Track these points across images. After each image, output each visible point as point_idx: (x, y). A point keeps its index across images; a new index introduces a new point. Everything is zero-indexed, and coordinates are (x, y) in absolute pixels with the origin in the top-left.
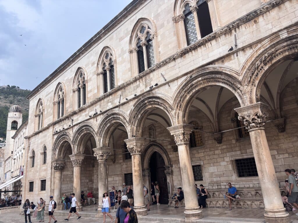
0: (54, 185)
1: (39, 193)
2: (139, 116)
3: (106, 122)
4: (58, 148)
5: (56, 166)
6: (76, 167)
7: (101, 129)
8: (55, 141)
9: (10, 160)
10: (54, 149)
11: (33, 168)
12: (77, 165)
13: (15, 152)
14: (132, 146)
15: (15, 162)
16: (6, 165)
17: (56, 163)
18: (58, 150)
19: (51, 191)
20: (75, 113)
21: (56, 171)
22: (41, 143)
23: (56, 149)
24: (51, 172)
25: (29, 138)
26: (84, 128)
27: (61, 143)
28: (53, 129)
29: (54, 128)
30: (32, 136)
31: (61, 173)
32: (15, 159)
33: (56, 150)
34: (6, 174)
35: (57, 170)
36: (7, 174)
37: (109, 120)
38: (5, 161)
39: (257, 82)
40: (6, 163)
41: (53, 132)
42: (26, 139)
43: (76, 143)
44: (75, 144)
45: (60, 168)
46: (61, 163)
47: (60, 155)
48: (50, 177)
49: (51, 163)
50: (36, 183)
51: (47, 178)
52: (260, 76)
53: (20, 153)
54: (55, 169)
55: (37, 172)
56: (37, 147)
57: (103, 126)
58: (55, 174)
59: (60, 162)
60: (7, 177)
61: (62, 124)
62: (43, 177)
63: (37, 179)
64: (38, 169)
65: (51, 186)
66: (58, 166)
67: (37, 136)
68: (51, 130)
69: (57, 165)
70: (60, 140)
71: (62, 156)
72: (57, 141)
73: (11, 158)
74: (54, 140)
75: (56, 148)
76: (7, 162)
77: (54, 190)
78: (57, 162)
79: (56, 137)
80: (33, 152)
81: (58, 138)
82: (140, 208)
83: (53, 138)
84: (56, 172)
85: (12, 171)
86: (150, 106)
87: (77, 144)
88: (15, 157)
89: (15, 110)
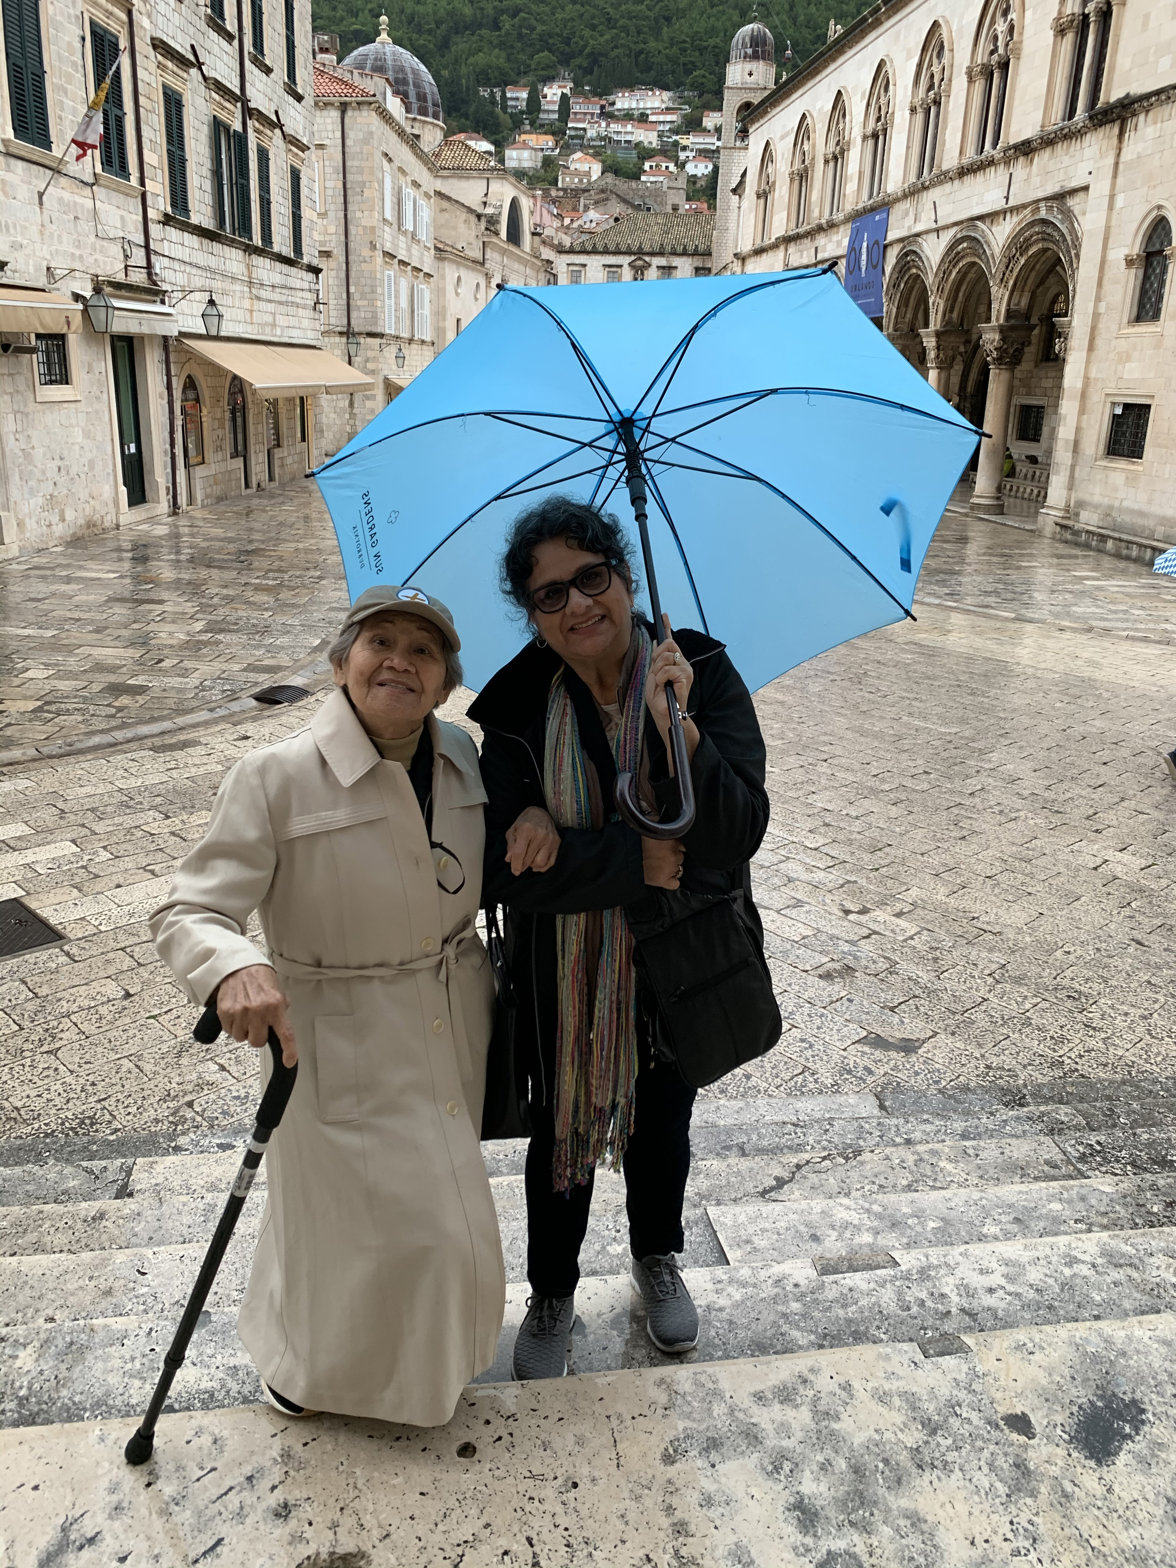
2: (902, 286)
20: (820, 229)
28: (785, 254)
39: (1011, 283)
41: (784, 262)
52: (1015, 273)
61: (800, 248)
68: (780, 253)
86: (914, 271)
89: (750, 51)
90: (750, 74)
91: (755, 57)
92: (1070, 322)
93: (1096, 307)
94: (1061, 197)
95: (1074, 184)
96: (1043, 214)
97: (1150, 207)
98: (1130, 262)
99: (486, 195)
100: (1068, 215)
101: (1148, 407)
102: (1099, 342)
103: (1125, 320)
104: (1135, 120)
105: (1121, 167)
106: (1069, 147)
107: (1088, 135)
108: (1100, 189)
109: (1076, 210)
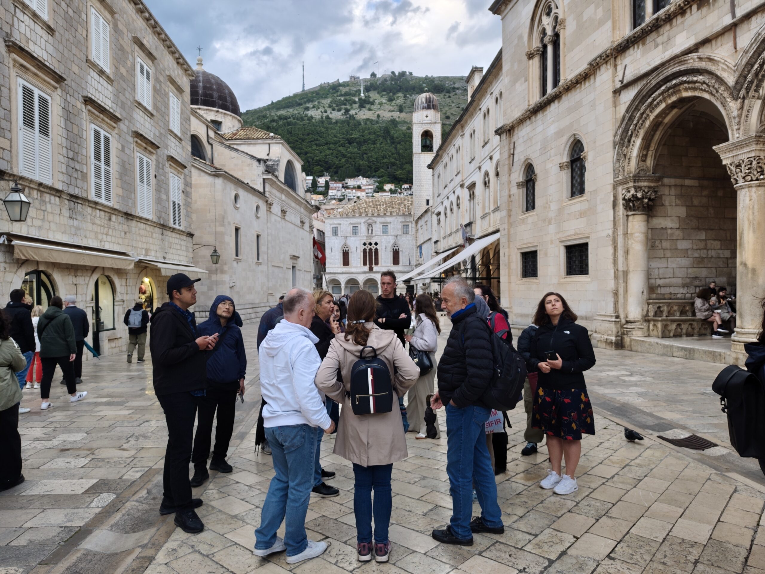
0: (626, 259)
1: (562, 280)
4: (642, 133)
5: (633, 195)
6: (754, 189)
8: (627, 111)
9: (427, 217)
10: (622, 141)
11: (532, 213)
12: (757, 179)
13: (439, 198)
15: (439, 221)
16: (420, 228)
17: (634, 187)
18: (638, 142)
19: (616, 277)
21: (630, 213)
22: (559, 134)
23: (633, 139)
24: (614, 218)
25: (509, 131)
27: (658, 111)
28: (614, 73)
29: (615, 66)
30: (521, 121)
31: (648, 221)
32: (439, 214)
33: (629, 141)
34: (420, 247)
35: (634, 211)
36: (424, 247)
38: (417, 222)
40: (419, 225)
41: (613, 81)
42: (500, 135)
43: (756, 91)
44: (752, 93)
45: (647, 204)
46: (650, 187)
47: (644, 161)
48: (610, 232)
49: (610, 188)
50: (546, 254)
51: (593, 236)
53: (453, 198)
54: (627, 207)
55: (550, 223)
56: (544, 149)
58: (630, 224)
59: (646, 184)
60: (423, 252)
61: (660, 40)
62: (577, 234)
63: (552, 243)
64: (552, 215)
65: (615, 262)
66: (639, 195)
67: (540, 115)
68: (603, 77)
69: (636, 192)
70: (654, 100)
71: (650, 162)
72: (637, 109)
73: (429, 214)
74: (622, 109)
75: (631, 136)
76: (422, 222)
77: (626, 273)
78: (636, 184)
79: (628, 96)
80: (529, 169)
81: (640, 99)
83: (615, 104)
84: (631, 218)
85: (434, 240)
88: (441, 209)
89: (426, 105)
90: (427, 116)
91: (429, 107)
99: (268, 155)
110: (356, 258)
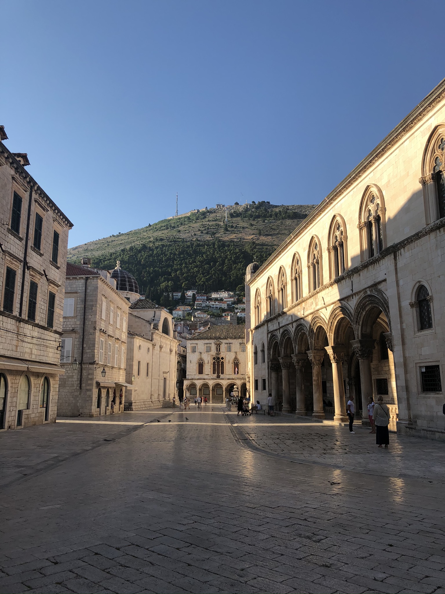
0: (271, 385)
1: (262, 392)
3: (298, 330)
4: (272, 347)
6: (284, 370)
7: (295, 337)
10: (269, 349)
11: (257, 365)
12: (284, 368)
14: (310, 359)
17: (272, 364)
18: (272, 350)
21: (272, 371)
22: (261, 339)
24: (268, 372)
26: (286, 332)
27: (274, 342)
28: (267, 327)
29: (268, 325)
30: (254, 330)
37: (299, 329)
41: (267, 330)
45: (276, 368)
46: (277, 364)
47: (275, 355)
48: (268, 377)
49: (267, 362)
50: (259, 382)
51: (266, 377)
52: (362, 319)
54: (270, 369)
55: (260, 370)
56: (258, 343)
57: (296, 334)
58: (272, 375)
59: (275, 362)
61: (273, 323)
62: (264, 376)
63: (260, 378)
64: (260, 367)
65: (269, 386)
68: (265, 327)
69: (272, 365)
70: (272, 340)
71: (277, 355)
72: (270, 341)
74: (268, 339)
77: (271, 390)
78: (272, 362)
79: (269, 335)
80: (256, 348)
81: (271, 338)
82: (317, 412)
83: (268, 337)
84: (272, 373)
86: (319, 324)
87: (283, 347)
92: (391, 334)
93: (401, 326)
94: (375, 285)
95: (380, 279)
96: (369, 293)
97: (415, 282)
98: (412, 305)
99: (154, 317)
100: (380, 292)
101: (438, 366)
102: (407, 341)
103: (416, 329)
104: (399, 251)
105: (398, 270)
106: (374, 267)
107: (381, 261)
108: (391, 279)
109: (383, 289)
110: (208, 368)
